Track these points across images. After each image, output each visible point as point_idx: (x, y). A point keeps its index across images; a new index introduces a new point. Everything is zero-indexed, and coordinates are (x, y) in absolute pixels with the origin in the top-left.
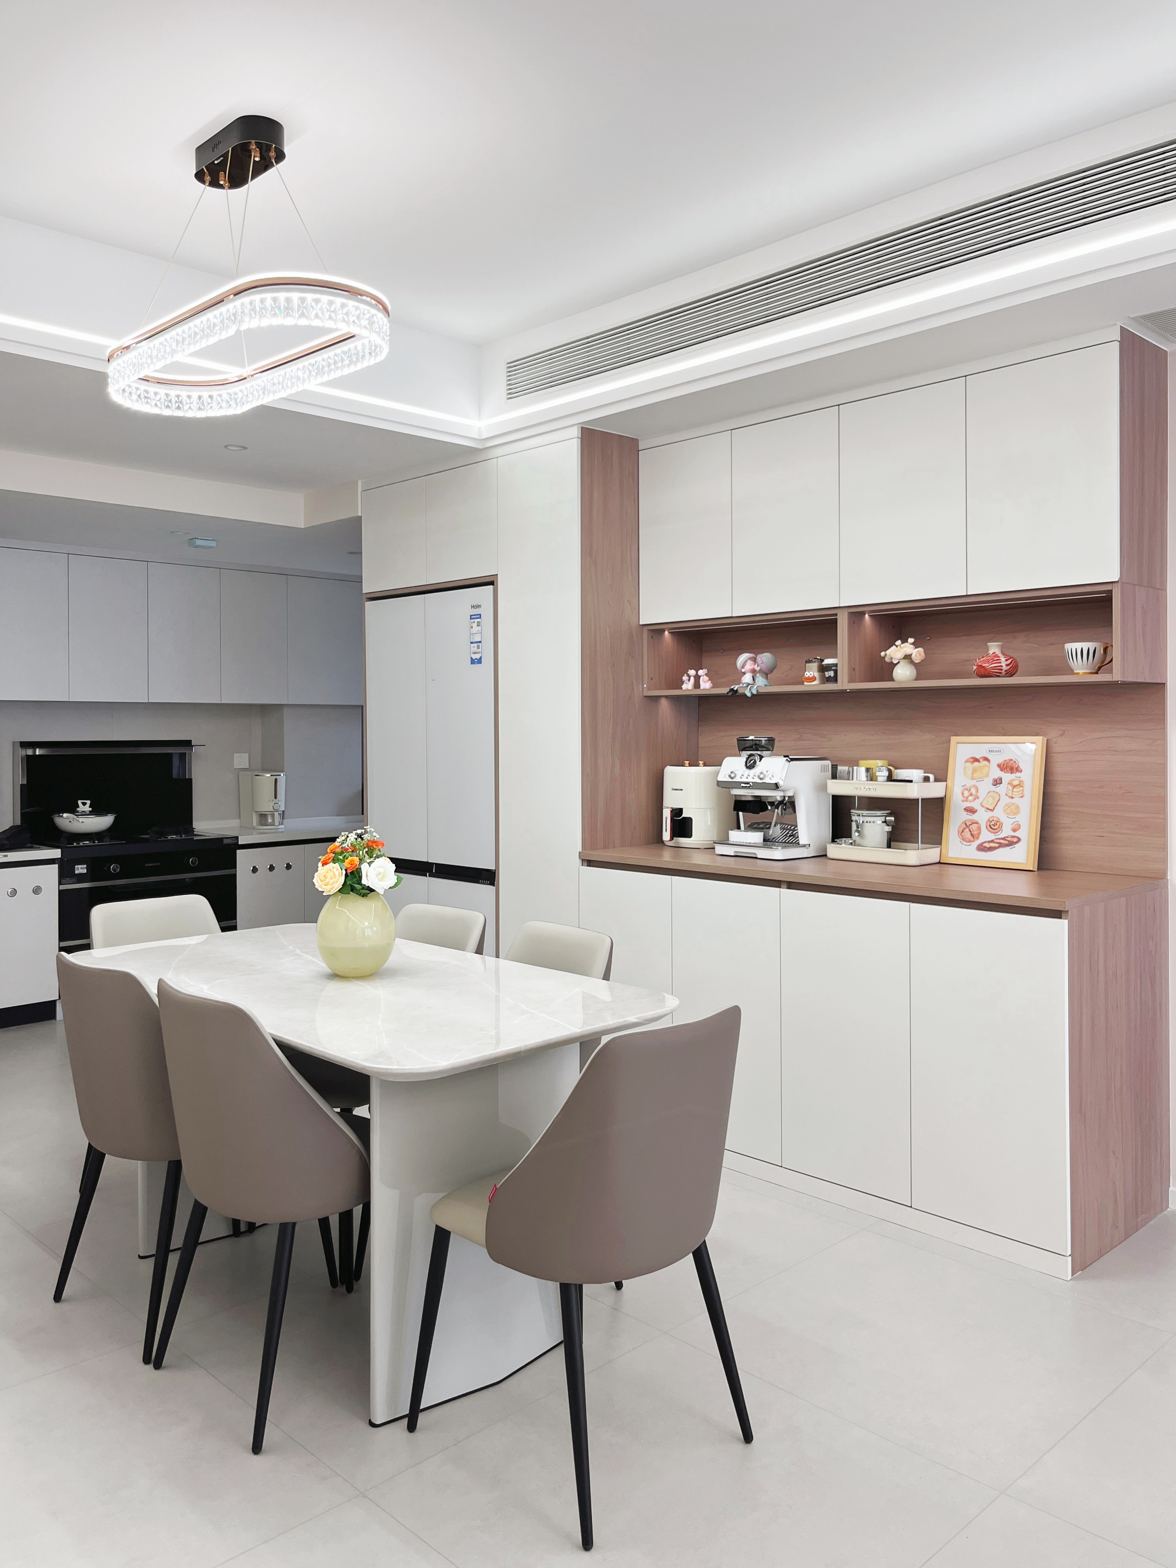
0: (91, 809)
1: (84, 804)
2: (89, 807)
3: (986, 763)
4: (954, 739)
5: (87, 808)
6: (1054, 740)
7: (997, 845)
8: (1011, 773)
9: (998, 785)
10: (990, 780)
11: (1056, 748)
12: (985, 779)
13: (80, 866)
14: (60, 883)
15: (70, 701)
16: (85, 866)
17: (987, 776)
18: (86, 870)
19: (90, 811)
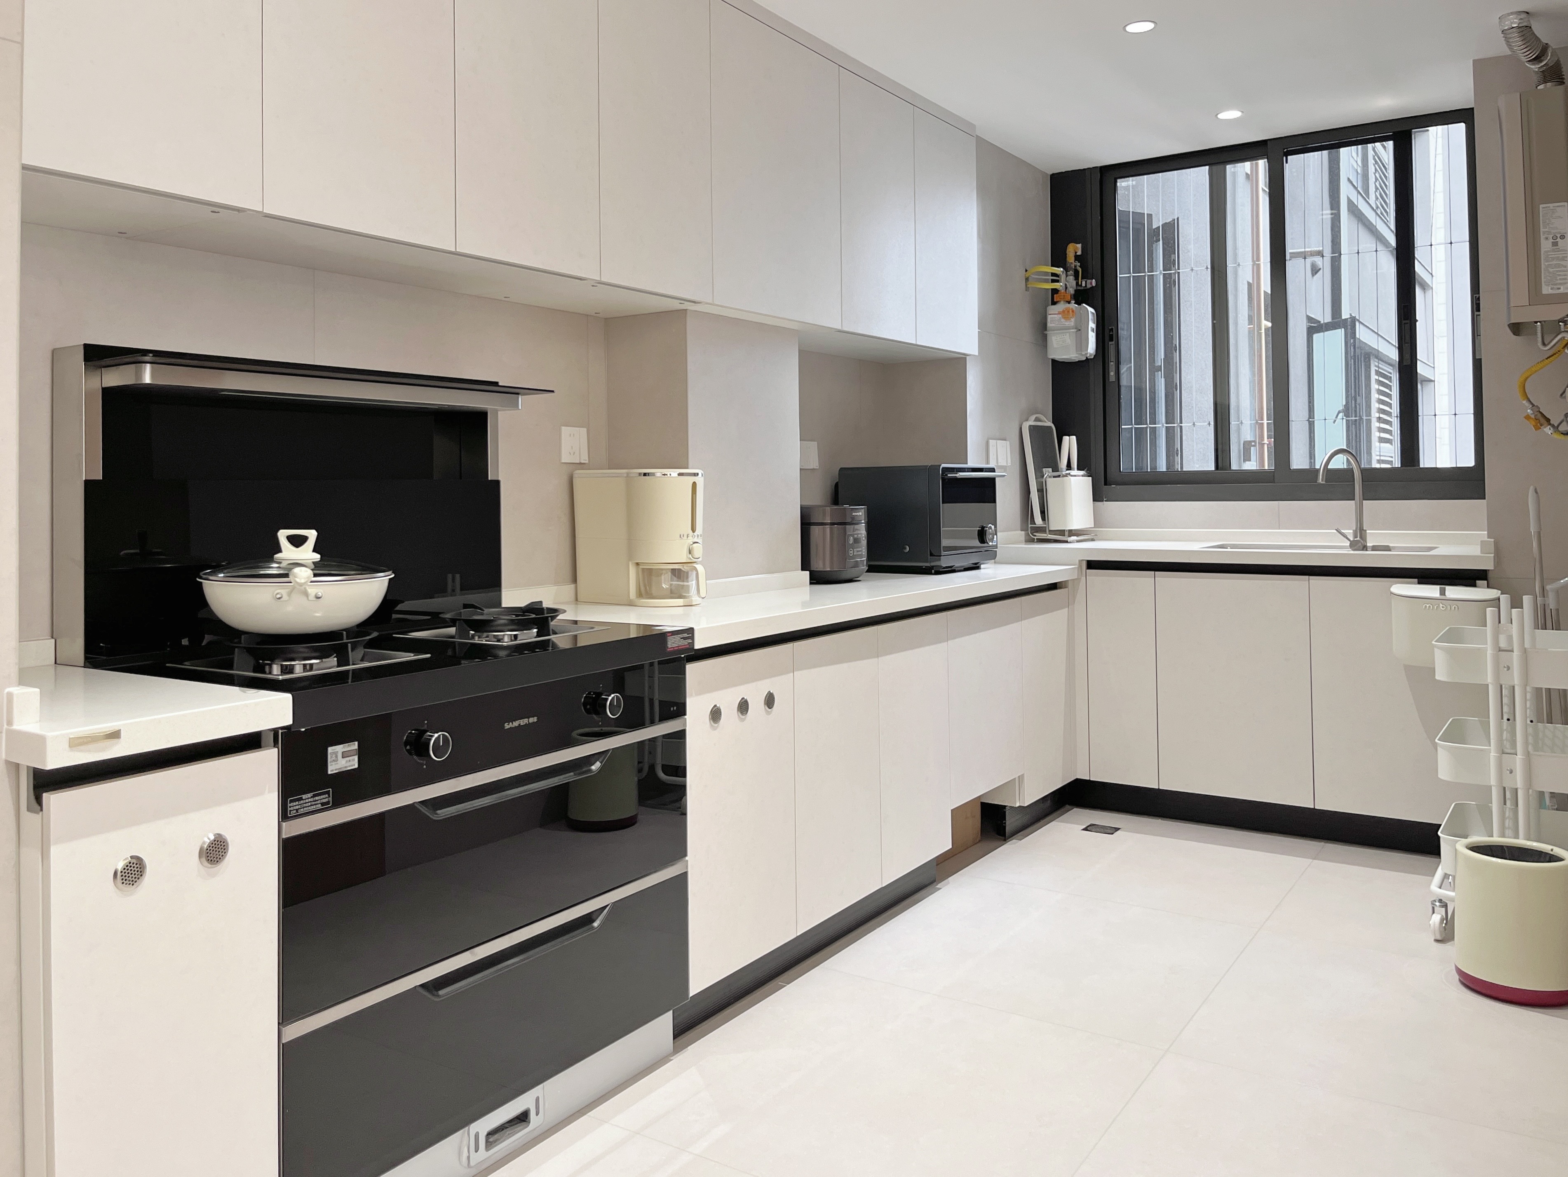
0: (317, 557)
1: (298, 542)
2: (314, 551)
5: (307, 554)
13: (339, 749)
14: (285, 815)
16: (355, 746)
18: (356, 758)
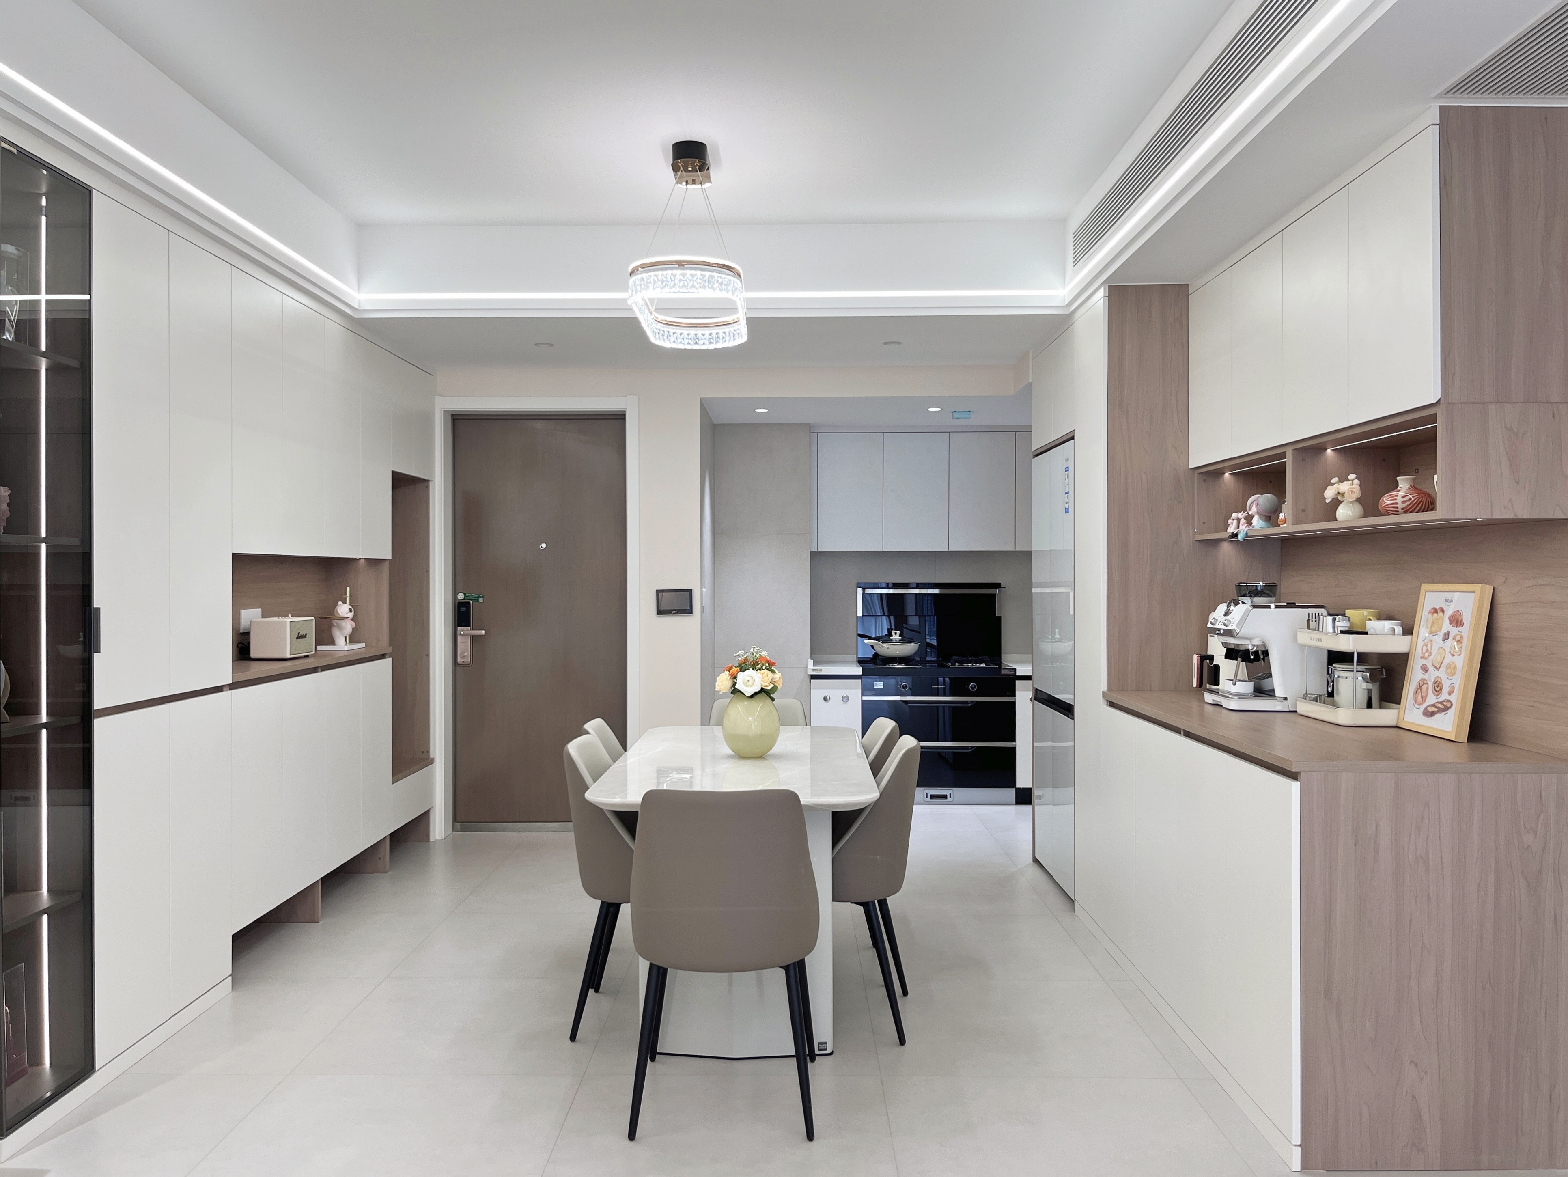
3: (1441, 614)
4: (1424, 587)
5: (897, 637)
6: (1499, 588)
7: (1436, 710)
8: (1456, 627)
9: (1446, 641)
10: (1441, 634)
11: (1501, 598)
12: (1438, 633)
14: (863, 696)
15: (884, 550)
17: (1440, 630)
18: (883, 687)
19: (900, 640)
